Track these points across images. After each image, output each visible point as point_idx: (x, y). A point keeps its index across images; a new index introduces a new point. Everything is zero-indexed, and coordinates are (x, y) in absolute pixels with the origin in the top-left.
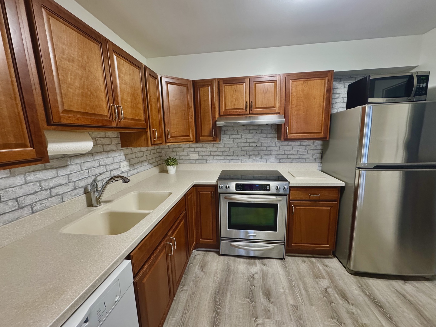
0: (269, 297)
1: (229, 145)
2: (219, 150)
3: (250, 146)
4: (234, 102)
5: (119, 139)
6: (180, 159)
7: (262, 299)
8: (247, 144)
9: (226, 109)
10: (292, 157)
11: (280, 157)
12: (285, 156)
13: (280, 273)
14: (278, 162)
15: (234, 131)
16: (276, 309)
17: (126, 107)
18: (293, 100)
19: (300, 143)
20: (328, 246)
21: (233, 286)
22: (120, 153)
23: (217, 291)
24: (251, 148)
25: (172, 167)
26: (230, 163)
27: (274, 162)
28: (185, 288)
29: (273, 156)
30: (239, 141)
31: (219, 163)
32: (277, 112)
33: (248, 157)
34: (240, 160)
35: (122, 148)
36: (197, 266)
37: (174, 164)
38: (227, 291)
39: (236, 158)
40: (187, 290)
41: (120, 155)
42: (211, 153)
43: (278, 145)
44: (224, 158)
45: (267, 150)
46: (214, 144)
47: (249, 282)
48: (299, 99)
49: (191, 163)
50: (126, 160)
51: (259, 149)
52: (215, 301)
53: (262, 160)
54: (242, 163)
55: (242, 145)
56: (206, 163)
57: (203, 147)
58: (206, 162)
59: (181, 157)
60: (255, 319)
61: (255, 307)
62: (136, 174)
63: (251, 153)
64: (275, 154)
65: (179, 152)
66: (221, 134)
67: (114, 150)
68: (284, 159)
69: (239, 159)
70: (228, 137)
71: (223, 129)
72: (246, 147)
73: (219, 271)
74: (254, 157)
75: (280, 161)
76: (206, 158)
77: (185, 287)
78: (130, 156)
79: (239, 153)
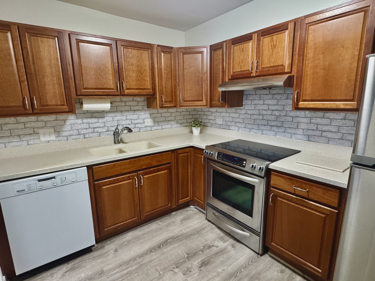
0: (203, 266)
1: (250, 112)
2: (241, 117)
3: (272, 115)
4: (241, 64)
5: (146, 102)
6: (209, 123)
7: (196, 262)
8: (269, 112)
9: (234, 72)
10: (329, 135)
11: (311, 133)
12: (319, 133)
13: (239, 261)
14: (307, 139)
15: (257, 95)
16: (197, 275)
17: (131, 81)
18: (309, 53)
19: (344, 115)
20: (320, 271)
21: (188, 242)
22: (145, 112)
23: (175, 237)
24: (273, 118)
25: (195, 129)
26: (250, 132)
27: (301, 139)
28: (160, 223)
29: (301, 130)
30: (261, 107)
31: (240, 131)
32: (286, 71)
33: (269, 128)
34: (260, 130)
35: (147, 109)
36: (182, 217)
37: (195, 126)
38: (180, 241)
39: (256, 127)
40: (159, 225)
41: (145, 114)
42: (233, 119)
43: (309, 115)
44: (244, 126)
45: (292, 122)
46: (236, 109)
47: (202, 247)
48: (318, 49)
49: (216, 127)
50: (151, 118)
51: (283, 119)
52: (166, 241)
53: (286, 134)
54: (262, 134)
55: (264, 112)
56: (229, 129)
57: (227, 113)
58: (228, 128)
59: (211, 121)
60: (175, 267)
61: (184, 262)
62: (160, 129)
63: (273, 123)
64: (302, 127)
65: (209, 115)
66: (244, 99)
67: (140, 110)
68: (316, 137)
69: (259, 130)
70: (249, 102)
71: (245, 93)
72: (268, 116)
73: (191, 228)
74: (276, 129)
75: (309, 138)
76: (229, 123)
77: (161, 223)
78: (155, 115)
79: (260, 122)
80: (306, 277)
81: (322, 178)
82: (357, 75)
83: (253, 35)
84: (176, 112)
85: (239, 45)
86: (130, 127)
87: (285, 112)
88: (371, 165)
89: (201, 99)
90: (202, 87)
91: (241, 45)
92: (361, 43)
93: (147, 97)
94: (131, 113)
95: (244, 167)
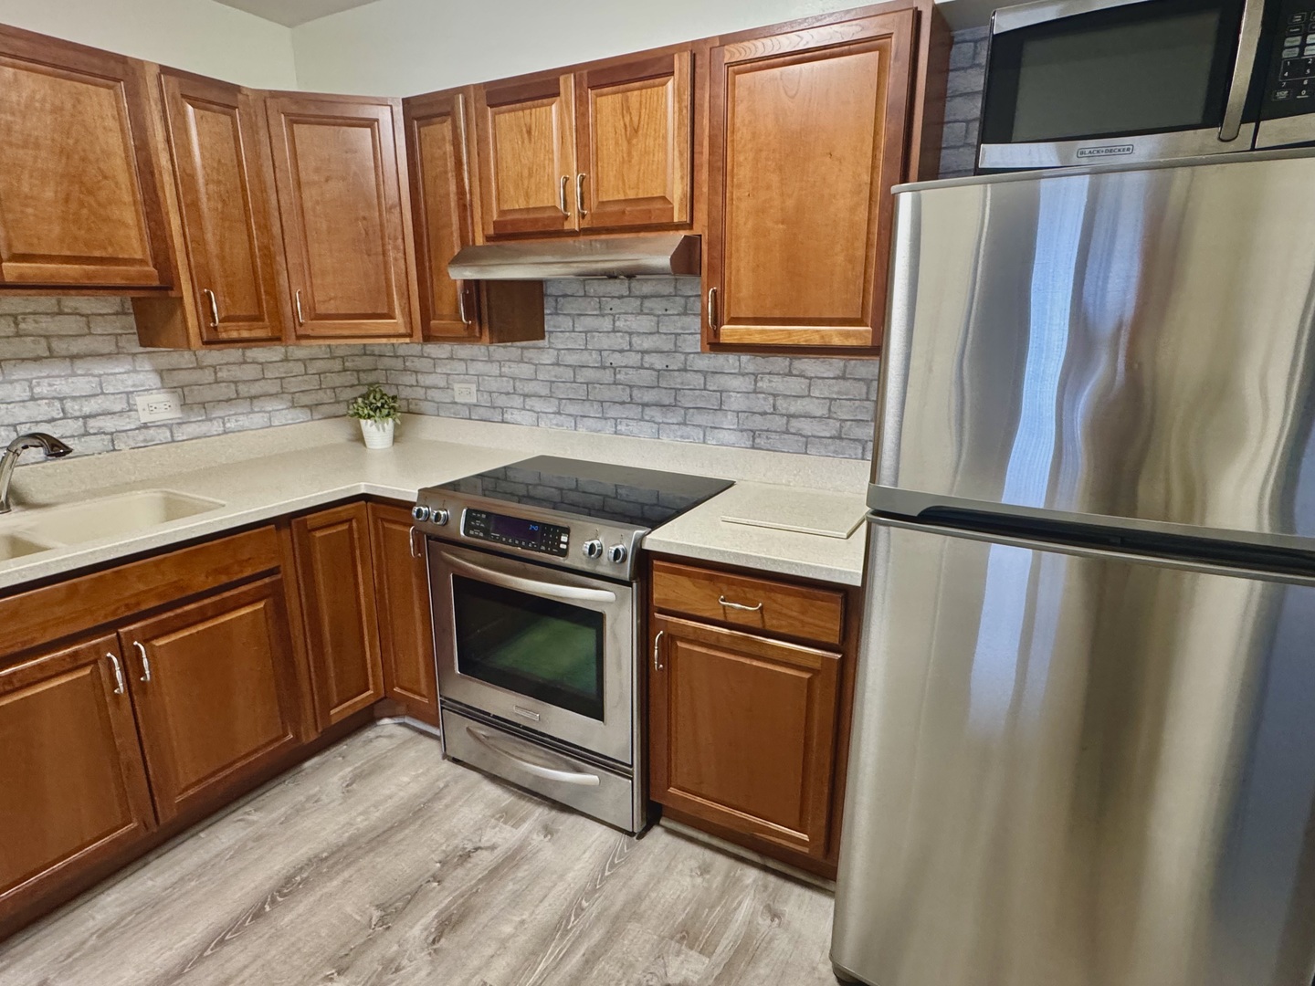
0: (446, 931)
1: (571, 359)
2: (541, 377)
3: (642, 367)
4: (526, 182)
5: (132, 319)
6: (426, 400)
7: (417, 928)
8: (634, 359)
9: (502, 213)
10: (807, 427)
11: (758, 422)
12: (779, 422)
13: (570, 875)
14: (749, 443)
15: (589, 299)
16: (423, 973)
18: (740, 165)
19: (842, 364)
20: (805, 837)
21: (378, 860)
22: (134, 365)
23: (325, 855)
24: (647, 377)
25: (371, 426)
26: (575, 429)
27: (733, 445)
28: (254, 817)
29: (730, 416)
30: (605, 342)
31: (542, 424)
32: (676, 220)
33: (634, 411)
34: (609, 421)
35: (142, 350)
36: (350, 769)
37: (372, 413)
38: (348, 865)
39: (593, 410)
40: (252, 823)
41: (135, 371)
42: (514, 383)
43: (751, 368)
44: (555, 409)
45: (705, 389)
46: (523, 348)
47: (438, 865)
48: (764, 154)
49: (456, 416)
50: (163, 388)
51: (677, 380)
52: (289, 880)
53: (689, 429)
54: (616, 433)
55: (617, 359)
56: (503, 422)
57: (490, 361)
58: (500, 418)
59: (431, 393)
60: (333, 971)
61: (371, 941)
62: (219, 435)
63: (649, 396)
64: (735, 407)
65: (422, 373)
66: (546, 311)
67: (102, 355)
68: (773, 436)
69: (606, 419)
70: (566, 323)
71: (551, 290)
72: (631, 371)
73: (390, 803)
74: (657, 414)
75: (755, 439)
76: (501, 401)
77: (258, 813)
78: (184, 377)
79: (607, 394)
80: (771, 864)
81: (797, 564)
82: (868, 245)
83: (562, 78)
84: (286, 360)
85: (513, 111)
86: (54, 431)
87: (683, 357)
88: (916, 514)
89: (385, 311)
90: (386, 263)
91: (521, 113)
92: (875, 148)
93: (132, 299)
94: (60, 368)
95: (564, 553)
